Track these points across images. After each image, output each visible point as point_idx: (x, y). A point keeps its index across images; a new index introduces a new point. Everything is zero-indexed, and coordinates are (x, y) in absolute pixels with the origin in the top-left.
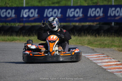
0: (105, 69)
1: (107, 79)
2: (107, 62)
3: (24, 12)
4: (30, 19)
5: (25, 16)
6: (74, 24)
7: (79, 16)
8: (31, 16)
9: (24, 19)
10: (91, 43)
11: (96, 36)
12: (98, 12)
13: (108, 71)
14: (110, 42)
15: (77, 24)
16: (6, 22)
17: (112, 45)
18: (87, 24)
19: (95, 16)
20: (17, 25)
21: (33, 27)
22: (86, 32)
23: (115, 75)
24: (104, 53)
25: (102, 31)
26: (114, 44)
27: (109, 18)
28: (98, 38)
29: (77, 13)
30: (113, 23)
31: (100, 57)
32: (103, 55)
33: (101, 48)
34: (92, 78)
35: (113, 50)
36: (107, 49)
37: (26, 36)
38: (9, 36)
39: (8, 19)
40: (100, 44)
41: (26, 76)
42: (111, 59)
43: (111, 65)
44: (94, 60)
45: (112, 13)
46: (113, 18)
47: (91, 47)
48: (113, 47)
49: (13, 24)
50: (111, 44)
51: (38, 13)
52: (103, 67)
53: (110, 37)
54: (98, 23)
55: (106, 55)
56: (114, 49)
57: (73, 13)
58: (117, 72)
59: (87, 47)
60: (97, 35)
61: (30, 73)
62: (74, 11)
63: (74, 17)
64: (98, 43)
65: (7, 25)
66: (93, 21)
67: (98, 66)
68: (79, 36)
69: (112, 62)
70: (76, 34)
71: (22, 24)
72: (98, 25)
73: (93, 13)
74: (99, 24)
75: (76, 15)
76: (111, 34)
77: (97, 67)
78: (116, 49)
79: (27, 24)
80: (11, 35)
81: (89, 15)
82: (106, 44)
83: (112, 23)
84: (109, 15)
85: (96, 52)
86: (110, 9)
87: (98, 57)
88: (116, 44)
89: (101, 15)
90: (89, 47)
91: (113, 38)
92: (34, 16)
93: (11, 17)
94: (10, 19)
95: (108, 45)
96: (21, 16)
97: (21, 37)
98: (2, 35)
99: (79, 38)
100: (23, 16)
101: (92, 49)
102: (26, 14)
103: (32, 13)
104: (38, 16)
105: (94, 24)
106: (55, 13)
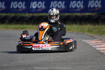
0: (103, 53)
1: (104, 62)
2: (104, 47)
4: (39, 10)
5: (34, 7)
6: (76, 14)
7: (80, 8)
8: (39, 7)
9: (33, 10)
10: (91, 31)
11: (95, 25)
12: (97, 4)
15: (79, 14)
18: (88, 14)
19: (94, 7)
20: (27, 15)
21: (41, 17)
22: (86, 21)
24: (101, 39)
25: (100, 20)
28: (97, 26)
29: (79, 4)
31: (98, 42)
32: (101, 41)
33: (99, 35)
34: (91, 60)
36: (104, 36)
37: (35, 24)
38: (20, 24)
39: (19, 10)
41: (35, 59)
44: (93, 45)
47: (91, 34)
49: (23, 15)
51: (45, 5)
52: (101, 51)
54: (97, 13)
55: (104, 41)
57: (75, 5)
59: (87, 34)
60: (96, 24)
61: (38, 57)
62: (76, 3)
63: (76, 8)
64: (97, 31)
65: (19, 15)
66: (92, 12)
67: (97, 50)
68: (80, 24)
70: (78, 22)
71: (31, 15)
72: (97, 15)
74: (98, 14)
75: (78, 7)
77: (95, 52)
79: (36, 15)
80: (22, 24)
81: (89, 6)
82: (103, 32)
85: (95, 38)
87: (96, 43)
89: (100, 6)
90: (89, 34)
92: (41, 8)
93: (22, 8)
94: (21, 10)
96: (31, 7)
97: (31, 26)
98: (14, 24)
99: (81, 26)
101: (91, 36)
102: (34, 5)
103: (40, 5)
105: (94, 14)
106: (60, 5)
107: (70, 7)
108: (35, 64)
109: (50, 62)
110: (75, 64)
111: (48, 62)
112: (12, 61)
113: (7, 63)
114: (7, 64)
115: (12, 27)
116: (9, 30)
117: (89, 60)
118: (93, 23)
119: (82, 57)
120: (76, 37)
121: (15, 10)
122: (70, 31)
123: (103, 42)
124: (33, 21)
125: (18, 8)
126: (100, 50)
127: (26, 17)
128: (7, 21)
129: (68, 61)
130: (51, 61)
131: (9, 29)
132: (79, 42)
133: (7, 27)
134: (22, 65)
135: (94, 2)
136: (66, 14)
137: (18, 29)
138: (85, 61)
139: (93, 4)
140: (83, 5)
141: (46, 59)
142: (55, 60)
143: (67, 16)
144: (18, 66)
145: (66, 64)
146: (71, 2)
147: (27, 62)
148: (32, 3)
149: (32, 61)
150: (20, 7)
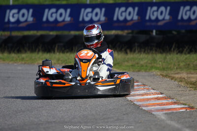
0: (139, 106)
1: (141, 122)
2: (142, 95)
3: (11, 14)
4: (21, 25)
5: (12, 20)
7: (99, 21)
8: (22, 19)
9: (11, 26)
10: (118, 64)
11: (126, 53)
12: (130, 14)
13: (144, 108)
14: (149, 62)
17: (152, 67)
18: (113, 32)
19: (125, 20)
21: (25, 38)
22: (110, 46)
23: (154, 115)
25: (136, 44)
26: (155, 65)
27: (148, 24)
28: (130, 56)
29: (97, 14)
30: (154, 31)
32: (136, 83)
33: (134, 71)
34: (116, 120)
35: (153, 75)
36: (143, 73)
37: (14, 52)
40: (132, 66)
42: (148, 89)
43: (148, 99)
45: (153, 15)
46: (153, 24)
48: (153, 70)
50: (150, 65)
52: (135, 103)
53: (148, 53)
54: (130, 31)
55: (141, 82)
56: (154, 73)
58: (158, 110)
60: (128, 51)
62: (92, 12)
63: (91, 21)
64: (130, 64)
66: (122, 29)
67: (128, 100)
69: (150, 94)
71: (7, 33)
72: (130, 35)
73: (121, 15)
74: (132, 33)
75: (95, 19)
76: (151, 50)
77: (125, 103)
78: (159, 74)
79: (15, 34)
81: (115, 19)
82: (142, 66)
83: (152, 32)
84: (147, 18)
86: (149, 8)
88: (158, 66)
89: (136, 18)
91: (155, 55)
92: (26, 21)
95: (146, 66)
96: (6, 20)
97: (6, 55)
102: (13, 16)
103: (23, 15)
104: (33, 20)
105: (124, 33)
106: (61, 15)
107: (81, 19)
108: (10, 126)
111: (35, 123)
117: (112, 120)
118: (123, 49)
119: (99, 115)
123: (140, 85)
124: (10, 45)
126: (135, 100)
130: (41, 121)
135: (126, 11)
136: (73, 33)
138: (106, 121)
139: (124, 14)
140: (105, 15)
141: (31, 119)
142: (49, 120)
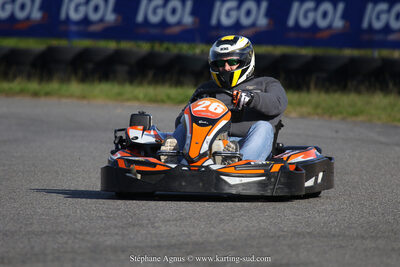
6: (385, 53)
15: (396, 54)
16: (162, 39)
20: (199, 50)
38: (171, 86)
49: (185, 48)
51: (268, 14)
57: (384, 17)
61: (234, 212)
65: (167, 49)
70: (391, 85)
80: (178, 83)
93: (179, 23)
94: (176, 30)
98: (149, 83)
100: (219, 21)
109: (279, 237)
110: (373, 245)
112: (134, 225)
113: (117, 234)
114: (117, 237)
115: (141, 96)
116: (129, 104)
120: (381, 143)
121: (153, 31)
122: (360, 118)
125: (164, 23)
127: (193, 59)
128: (122, 69)
129: (347, 233)
131: (128, 100)
132: (394, 163)
133: (120, 94)
134: (173, 241)
137: (163, 101)
143: (353, 61)
144: (159, 246)
145: (341, 247)
146: (370, 6)
147: (191, 230)
148: (222, 6)
149: (212, 229)
150: (172, 19)
